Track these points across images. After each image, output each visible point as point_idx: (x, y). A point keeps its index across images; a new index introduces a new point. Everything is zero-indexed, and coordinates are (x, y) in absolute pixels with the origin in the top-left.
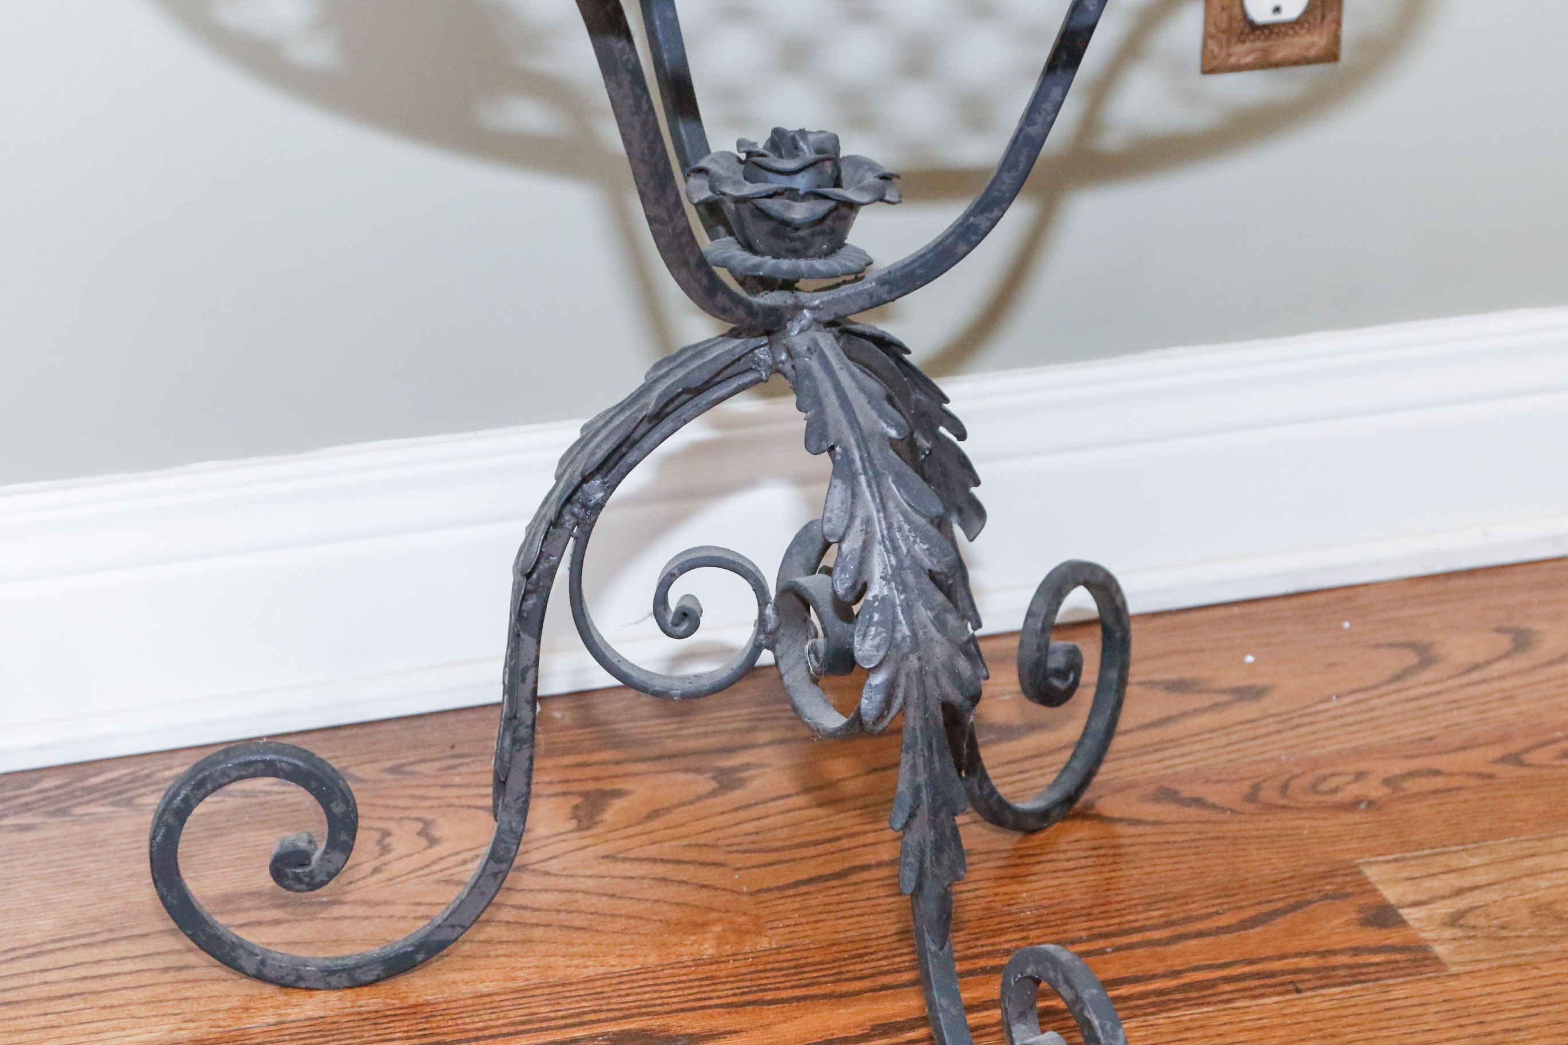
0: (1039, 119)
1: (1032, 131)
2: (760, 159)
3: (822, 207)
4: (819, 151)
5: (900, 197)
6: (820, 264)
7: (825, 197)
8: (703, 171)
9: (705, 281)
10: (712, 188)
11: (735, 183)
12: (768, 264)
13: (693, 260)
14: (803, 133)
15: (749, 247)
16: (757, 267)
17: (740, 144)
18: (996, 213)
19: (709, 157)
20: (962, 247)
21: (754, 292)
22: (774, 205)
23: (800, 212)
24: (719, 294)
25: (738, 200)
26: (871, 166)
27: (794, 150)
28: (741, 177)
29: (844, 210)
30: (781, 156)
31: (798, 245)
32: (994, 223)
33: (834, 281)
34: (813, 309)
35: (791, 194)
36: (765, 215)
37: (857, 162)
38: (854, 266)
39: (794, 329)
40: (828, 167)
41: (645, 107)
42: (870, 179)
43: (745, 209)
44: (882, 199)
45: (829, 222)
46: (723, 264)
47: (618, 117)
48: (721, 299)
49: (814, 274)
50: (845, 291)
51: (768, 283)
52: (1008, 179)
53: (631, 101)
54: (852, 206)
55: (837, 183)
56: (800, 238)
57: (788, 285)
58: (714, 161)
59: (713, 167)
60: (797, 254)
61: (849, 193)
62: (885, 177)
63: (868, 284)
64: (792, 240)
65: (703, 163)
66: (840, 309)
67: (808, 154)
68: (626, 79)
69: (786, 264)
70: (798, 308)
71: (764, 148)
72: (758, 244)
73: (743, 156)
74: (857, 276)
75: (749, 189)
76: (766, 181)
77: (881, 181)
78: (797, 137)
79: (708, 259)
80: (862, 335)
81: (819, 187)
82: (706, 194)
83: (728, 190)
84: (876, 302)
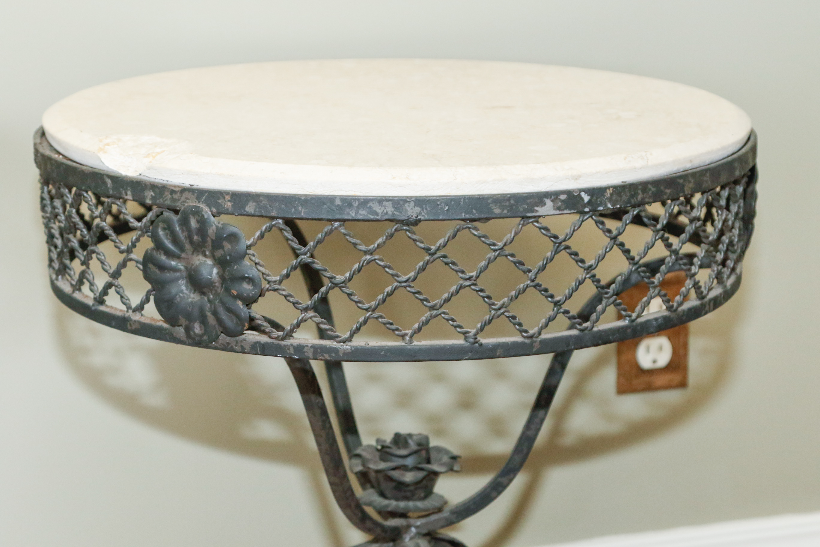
0: (533, 427)
1: (530, 433)
2: (388, 450)
3: (420, 475)
4: (419, 444)
5: (462, 468)
6: (420, 504)
7: (422, 469)
8: (358, 456)
9: (360, 515)
10: (364, 465)
11: (375, 463)
12: (393, 504)
13: (353, 505)
14: (410, 435)
15: (382, 495)
16: (387, 506)
17: (378, 441)
18: (512, 476)
19: (361, 448)
20: (494, 494)
21: (386, 519)
22: (396, 474)
23: (409, 477)
24: (368, 521)
25: (378, 472)
26: (446, 452)
27: (405, 445)
28: (377, 458)
29: (432, 476)
30: (399, 448)
31: (408, 494)
32: (511, 481)
33: (426, 513)
34: (417, 527)
35: (405, 468)
36: (390, 479)
37: (439, 450)
38: (437, 504)
39: (407, 538)
40: (424, 453)
41: (328, 426)
42: (445, 459)
43: (380, 476)
44: (451, 470)
45: (424, 482)
46: (369, 504)
47: (314, 430)
48: (369, 524)
49: (417, 509)
50: (434, 517)
51: (393, 514)
52: (518, 458)
53: (320, 423)
54: (436, 474)
55: (428, 461)
56: (410, 491)
57: (403, 515)
58: (364, 450)
59: (364, 454)
60: (407, 498)
61: (435, 467)
62: (454, 458)
63: (445, 514)
64: (405, 491)
65: (359, 451)
66: (431, 527)
67: (413, 446)
68: (318, 411)
69: (402, 504)
70: (409, 527)
71: (391, 443)
72: (388, 493)
73: (379, 447)
74: (440, 510)
75: (382, 466)
76: (391, 461)
77: (451, 460)
78: (408, 438)
79: (361, 502)
80: (443, 540)
81: (419, 463)
82: (360, 468)
83: (372, 466)
84: (450, 523)
